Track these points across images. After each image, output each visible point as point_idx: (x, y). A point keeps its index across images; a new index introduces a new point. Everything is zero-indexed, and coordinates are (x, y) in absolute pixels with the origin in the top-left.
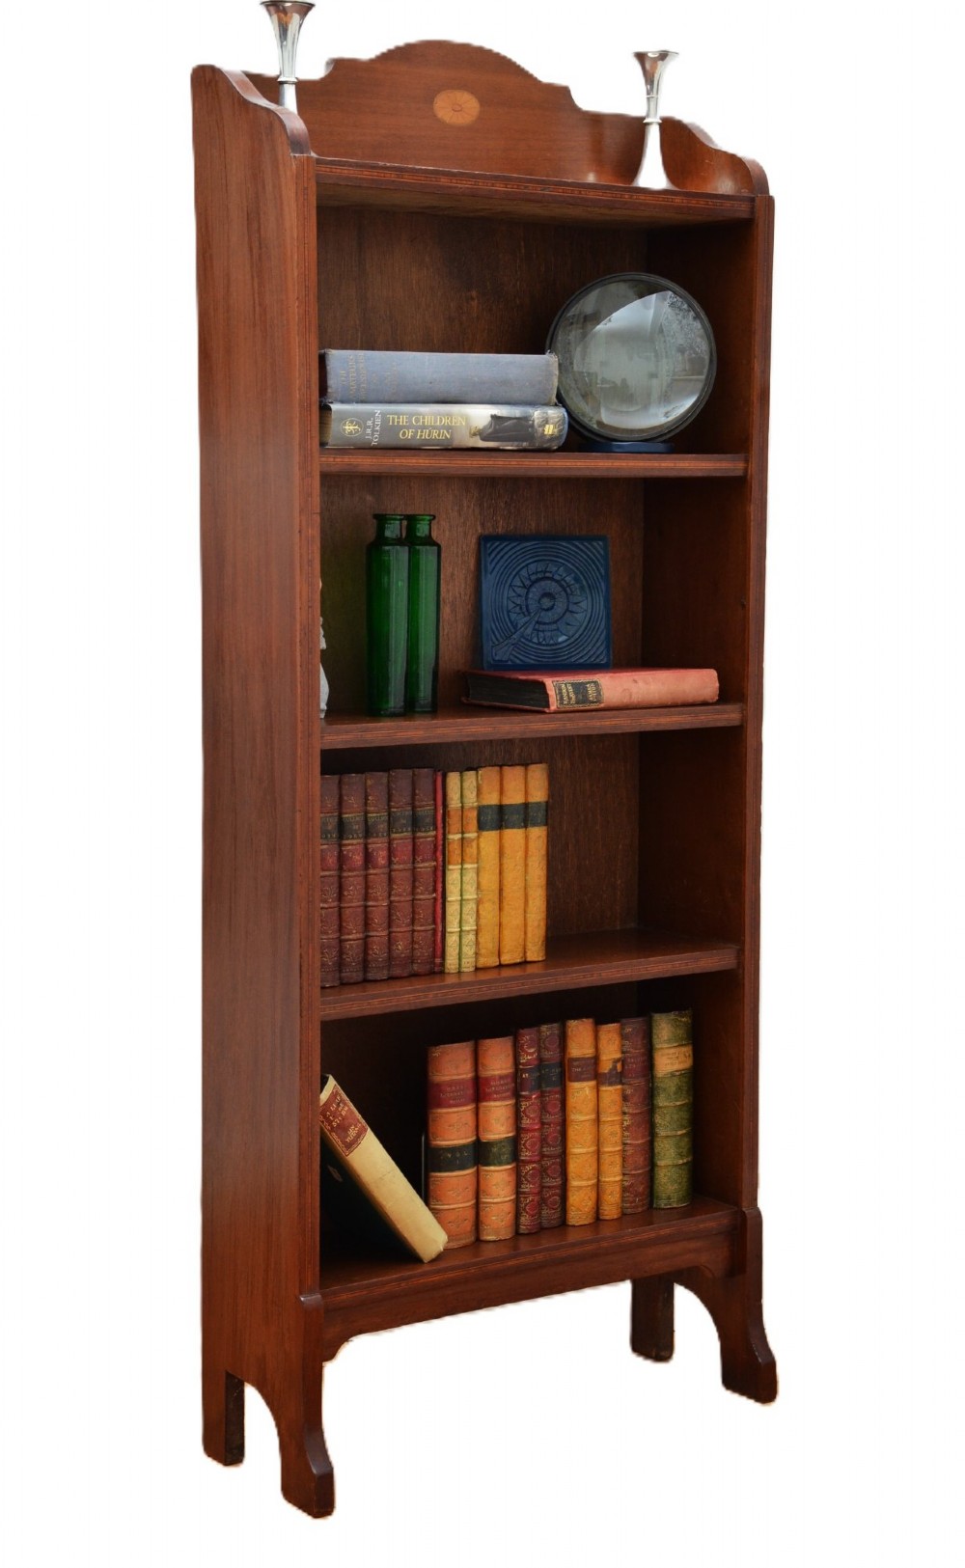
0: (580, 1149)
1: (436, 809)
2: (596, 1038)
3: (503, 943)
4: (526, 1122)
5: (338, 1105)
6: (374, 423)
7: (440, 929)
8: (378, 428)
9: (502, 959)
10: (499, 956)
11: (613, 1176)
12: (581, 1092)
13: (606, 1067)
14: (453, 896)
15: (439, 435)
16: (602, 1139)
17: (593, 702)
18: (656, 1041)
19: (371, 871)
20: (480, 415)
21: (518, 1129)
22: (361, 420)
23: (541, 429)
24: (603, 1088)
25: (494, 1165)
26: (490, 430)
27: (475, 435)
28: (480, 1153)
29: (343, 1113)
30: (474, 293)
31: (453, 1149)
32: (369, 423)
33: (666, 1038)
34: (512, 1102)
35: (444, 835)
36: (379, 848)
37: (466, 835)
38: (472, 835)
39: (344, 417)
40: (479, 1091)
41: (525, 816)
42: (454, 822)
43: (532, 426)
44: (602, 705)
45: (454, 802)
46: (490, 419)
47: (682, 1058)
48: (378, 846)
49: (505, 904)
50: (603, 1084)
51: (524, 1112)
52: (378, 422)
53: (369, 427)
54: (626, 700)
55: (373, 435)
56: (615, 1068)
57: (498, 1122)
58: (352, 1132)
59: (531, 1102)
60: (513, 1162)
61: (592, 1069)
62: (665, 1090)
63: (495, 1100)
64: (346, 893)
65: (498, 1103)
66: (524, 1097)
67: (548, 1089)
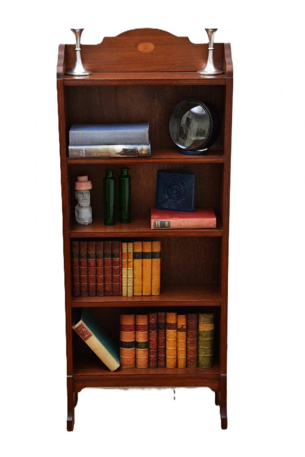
0: (170, 348)
1: (119, 252)
2: (177, 318)
3: (143, 290)
4: (151, 338)
5: (82, 328)
6: (82, 151)
7: (121, 284)
8: (84, 153)
9: (143, 294)
10: (142, 293)
11: (182, 356)
12: (171, 333)
13: (179, 327)
14: (124, 276)
15: (105, 154)
16: (178, 346)
17: (167, 227)
18: (199, 321)
19: (97, 268)
20: (119, 148)
21: (149, 340)
22: (78, 151)
23: (141, 152)
24: (178, 332)
25: (139, 349)
26: (123, 153)
27: (117, 154)
28: (135, 345)
29: (83, 331)
30: (156, 100)
31: (126, 343)
32: (81, 152)
33: (202, 321)
34: (146, 332)
35: (122, 259)
36: (100, 262)
37: (128, 260)
38: (131, 260)
39: (72, 150)
40: (136, 328)
41: (152, 255)
42: (125, 256)
43: (137, 151)
44: (171, 228)
45: (125, 251)
46: (122, 150)
47: (208, 327)
48: (100, 261)
49: (143, 279)
50: (179, 331)
51: (150, 335)
52: (84, 151)
53: (81, 153)
54: (179, 227)
55: (83, 155)
56: (182, 327)
57: (142, 337)
58: (86, 336)
59: (154, 333)
60: (147, 348)
61: (175, 327)
62: (202, 335)
63: (140, 331)
64: (89, 273)
65: (140, 332)
66: (150, 332)
67: (160, 330)
